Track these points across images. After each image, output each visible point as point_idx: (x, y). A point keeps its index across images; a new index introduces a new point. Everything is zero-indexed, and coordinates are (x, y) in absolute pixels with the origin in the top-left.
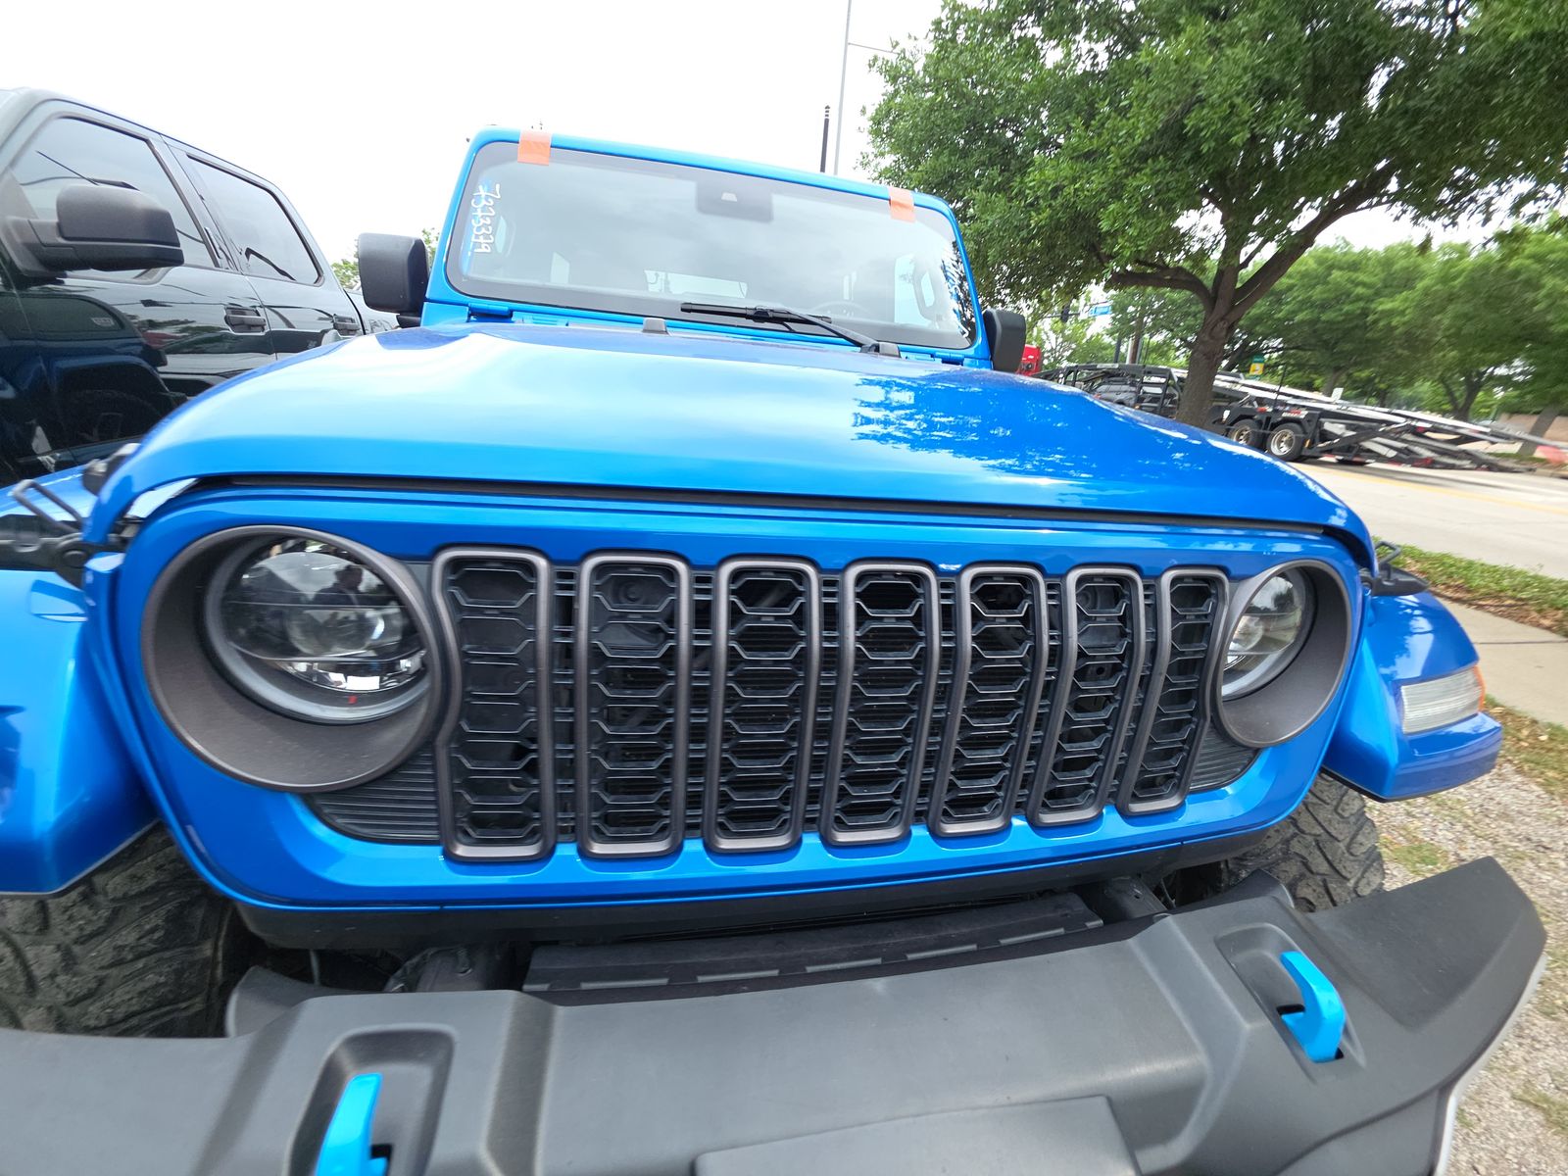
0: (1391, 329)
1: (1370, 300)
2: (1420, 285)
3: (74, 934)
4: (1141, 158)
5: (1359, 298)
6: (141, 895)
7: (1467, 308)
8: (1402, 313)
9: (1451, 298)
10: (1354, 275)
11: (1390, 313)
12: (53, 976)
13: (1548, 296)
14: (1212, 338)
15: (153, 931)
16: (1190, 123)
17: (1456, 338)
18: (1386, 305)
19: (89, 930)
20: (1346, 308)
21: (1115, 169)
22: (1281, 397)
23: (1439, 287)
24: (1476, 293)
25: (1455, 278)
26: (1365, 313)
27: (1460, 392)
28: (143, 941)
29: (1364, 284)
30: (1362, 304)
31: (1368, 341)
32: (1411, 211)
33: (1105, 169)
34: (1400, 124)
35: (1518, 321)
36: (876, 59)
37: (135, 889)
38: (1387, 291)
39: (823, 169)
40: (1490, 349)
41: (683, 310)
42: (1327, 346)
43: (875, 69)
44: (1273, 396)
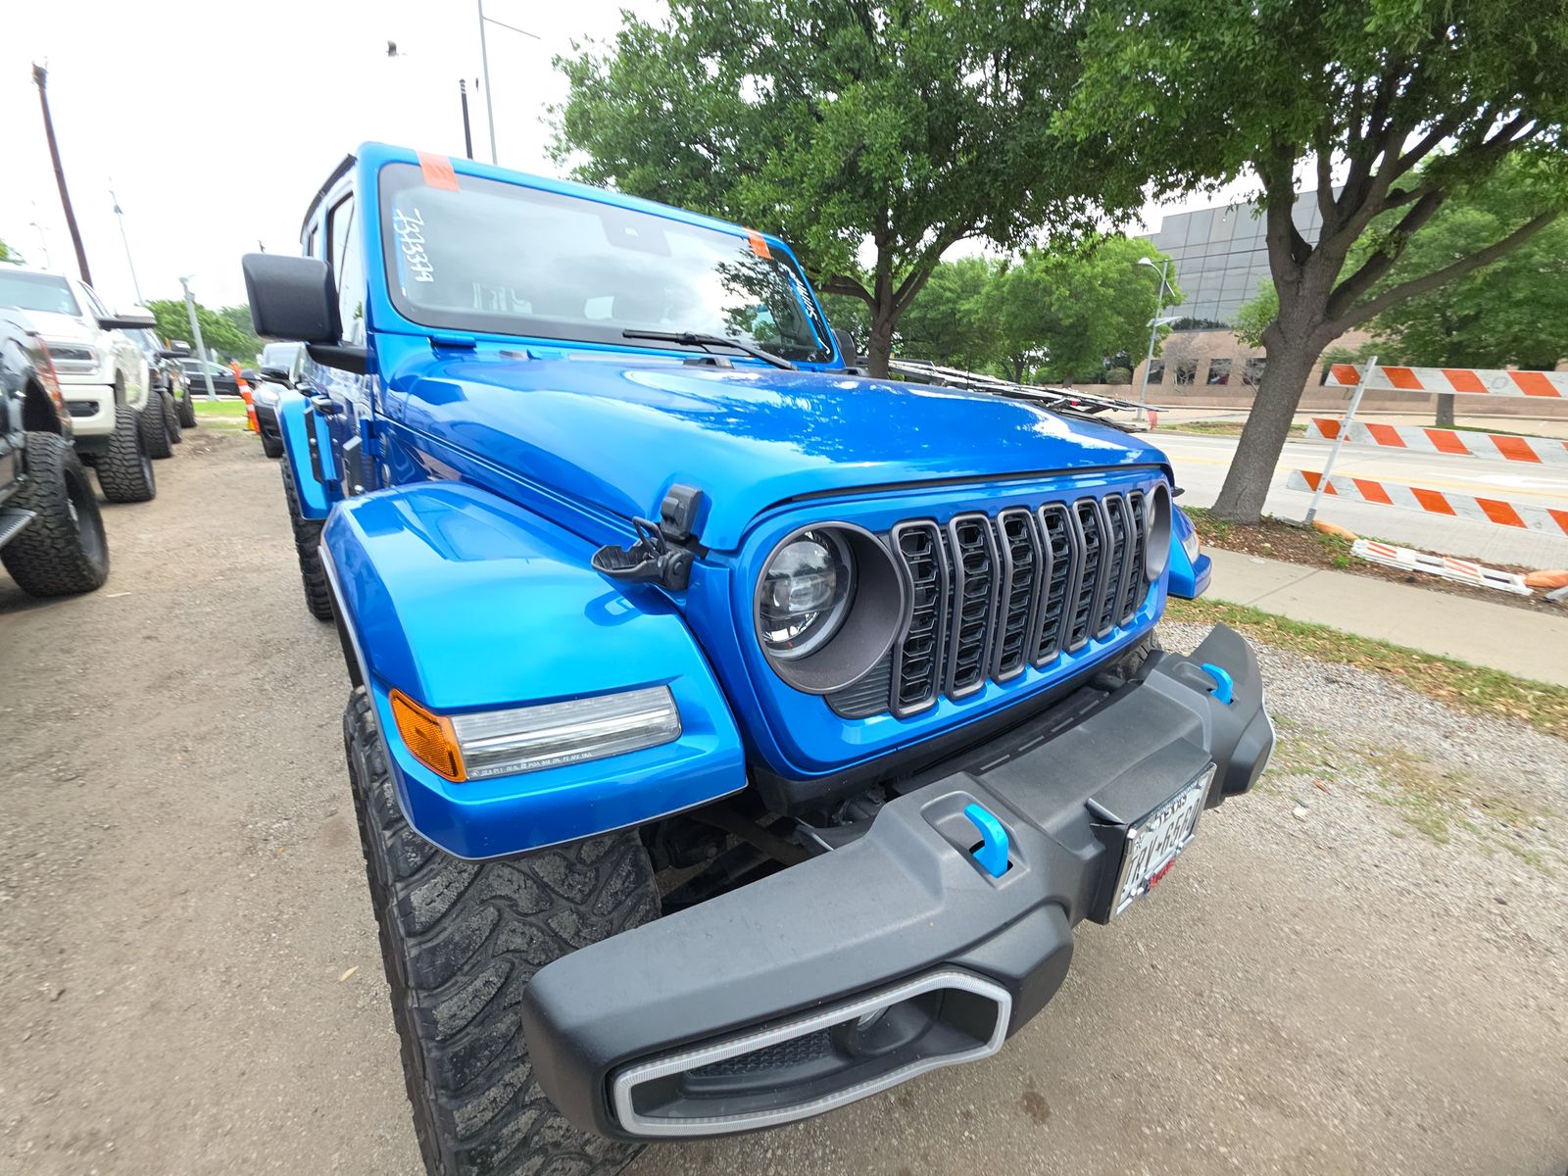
0: (970, 324)
1: (955, 302)
2: (984, 291)
3: (579, 897)
4: (828, 189)
5: (948, 301)
6: (607, 853)
7: (1014, 309)
8: (977, 312)
9: (1003, 301)
10: (942, 282)
11: (969, 312)
12: (577, 933)
13: (1058, 299)
14: (882, 336)
15: (628, 876)
16: (863, 165)
17: (1010, 330)
18: (965, 306)
19: (587, 890)
20: (942, 308)
21: (810, 196)
22: (970, 382)
23: (995, 292)
24: (1016, 297)
25: (1003, 286)
26: (953, 312)
27: (1012, 369)
28: (627, 884)
29: (950, 290)
30: (951, 305)
31: (958, 333)
32: (993, 243)
33: (801, 195)
34: (987, 180)
35: (1042, 318)
36: (559, 59)
37: (602, 851)
38: (964, 295)
39: (470, 155)
40: (1029, 338)
41: (625, 336)
42: (935, 338)
43: (559, 67)
44: (965, 381)
